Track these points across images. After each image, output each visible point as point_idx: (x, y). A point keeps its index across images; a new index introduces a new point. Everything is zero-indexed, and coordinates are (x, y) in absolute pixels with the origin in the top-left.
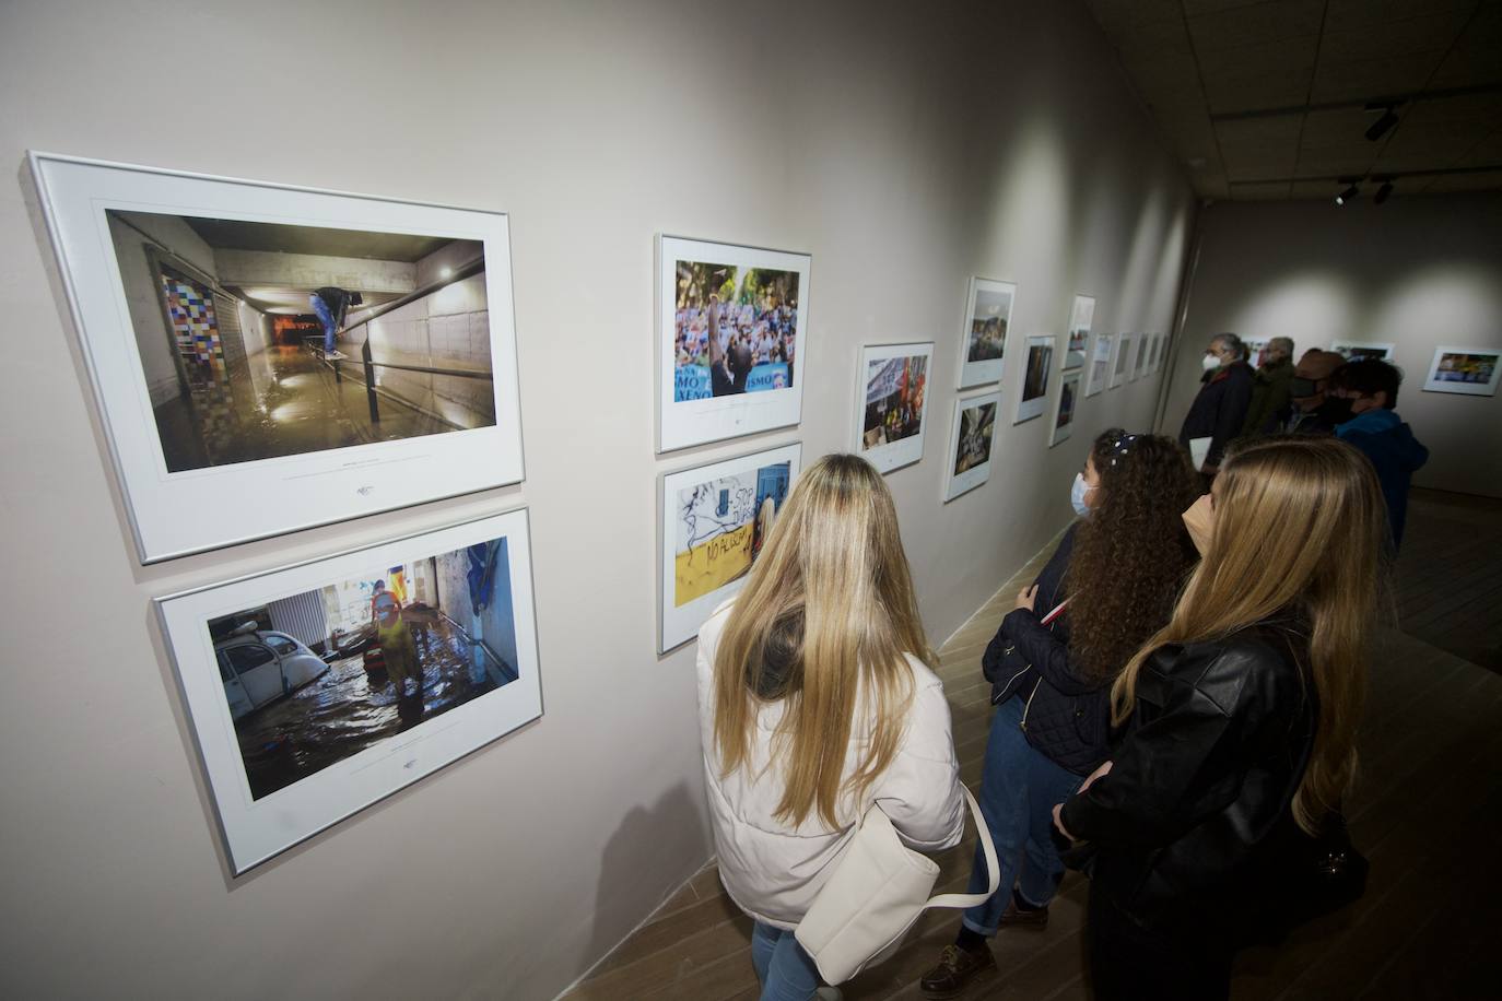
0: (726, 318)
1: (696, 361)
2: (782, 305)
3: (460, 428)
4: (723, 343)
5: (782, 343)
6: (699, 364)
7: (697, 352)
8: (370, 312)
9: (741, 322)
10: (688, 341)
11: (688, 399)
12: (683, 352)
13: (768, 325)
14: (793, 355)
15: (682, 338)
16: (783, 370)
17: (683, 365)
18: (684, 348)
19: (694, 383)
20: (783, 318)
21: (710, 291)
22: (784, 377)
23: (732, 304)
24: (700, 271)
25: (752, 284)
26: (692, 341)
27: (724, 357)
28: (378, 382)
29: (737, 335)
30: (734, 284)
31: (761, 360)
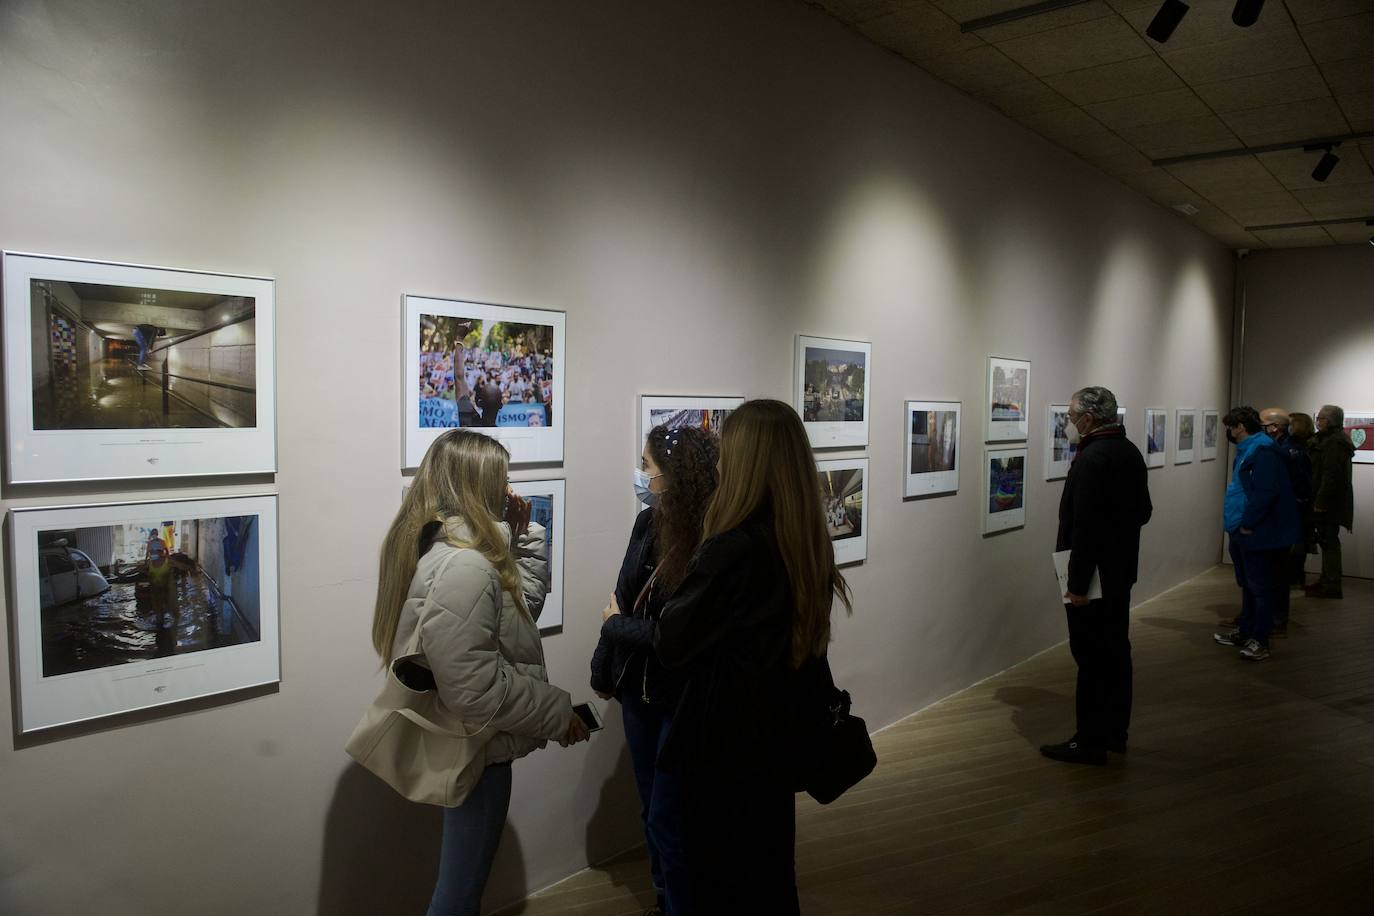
0: (472, 362)
1: (441, 395)
2: (534, 353)
3: (227, 426)
4: (470, 382)
5: (535, 386)
6: (444, 398)
7: (443, 388)
8: (171, 341)
9: (489, 365)
10: (433, 378)
11: (433, 426)
12: (428, 387)
13: (519, 370)
14: (551, 397)
15: (426, 375)
16: (539, 410)
17: (427, 397)
18: (429, 383)
19: (439, 413)
20: (536, 364)
21: (455, 339)
22: (541, 417)
23: (478, 351)
24: (444, 323)
25: (498, 334)
26: (437, 378)
27: (471, 394)
28: (170, 387)
29: (485, 377)
30: (480, 334)
31: (512, 398)
